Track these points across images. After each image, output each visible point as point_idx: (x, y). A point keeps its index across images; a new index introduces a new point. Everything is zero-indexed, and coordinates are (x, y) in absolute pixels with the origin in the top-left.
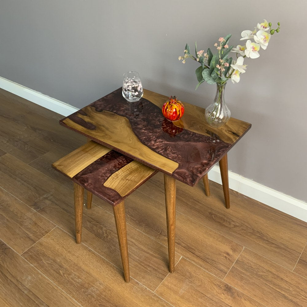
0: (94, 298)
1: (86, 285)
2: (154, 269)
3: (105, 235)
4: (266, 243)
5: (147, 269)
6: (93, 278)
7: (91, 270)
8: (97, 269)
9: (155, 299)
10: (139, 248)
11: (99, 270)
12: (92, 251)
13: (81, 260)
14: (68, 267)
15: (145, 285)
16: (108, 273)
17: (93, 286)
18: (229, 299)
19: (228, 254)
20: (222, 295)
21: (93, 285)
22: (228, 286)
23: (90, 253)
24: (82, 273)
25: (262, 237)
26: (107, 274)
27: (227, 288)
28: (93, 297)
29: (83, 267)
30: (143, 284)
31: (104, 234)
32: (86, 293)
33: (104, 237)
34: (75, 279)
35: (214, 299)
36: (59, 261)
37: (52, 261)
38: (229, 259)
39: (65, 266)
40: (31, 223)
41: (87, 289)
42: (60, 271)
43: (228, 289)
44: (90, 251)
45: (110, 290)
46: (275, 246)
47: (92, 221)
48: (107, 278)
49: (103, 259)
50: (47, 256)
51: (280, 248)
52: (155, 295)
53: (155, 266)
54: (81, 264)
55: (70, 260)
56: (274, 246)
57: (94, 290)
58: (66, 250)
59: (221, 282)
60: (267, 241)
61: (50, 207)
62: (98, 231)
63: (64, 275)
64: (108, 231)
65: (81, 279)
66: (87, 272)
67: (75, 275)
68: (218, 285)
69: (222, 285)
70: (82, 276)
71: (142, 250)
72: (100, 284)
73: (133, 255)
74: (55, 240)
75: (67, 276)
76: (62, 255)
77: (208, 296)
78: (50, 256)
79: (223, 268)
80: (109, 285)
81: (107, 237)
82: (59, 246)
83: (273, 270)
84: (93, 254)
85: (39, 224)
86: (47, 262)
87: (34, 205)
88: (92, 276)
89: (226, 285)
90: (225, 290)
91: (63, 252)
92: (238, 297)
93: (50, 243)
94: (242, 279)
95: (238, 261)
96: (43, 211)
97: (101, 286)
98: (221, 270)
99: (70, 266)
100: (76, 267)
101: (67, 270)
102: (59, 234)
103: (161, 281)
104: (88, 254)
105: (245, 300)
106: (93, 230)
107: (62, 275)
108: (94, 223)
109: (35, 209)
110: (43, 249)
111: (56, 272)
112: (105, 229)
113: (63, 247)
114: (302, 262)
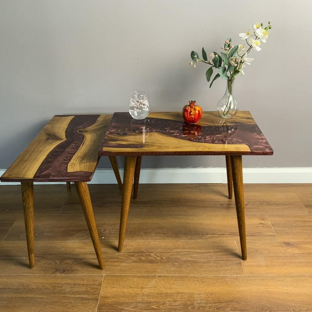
0: (207, 307)
1: (189, 303)
2: (226, 260)
3: (159, 258)
4: (276, 206)
5: (221, 263)
6: (187, 294)
7: (178, 290)
8: (182, 285)
9: (252, 278)
10: (198, 253)
11: (185, 286)
12: (163, 276)
13: (160, 287)
14: (155, 300)
15: (233, 274)
16: (195, 283)
17: (195, 300)
18: (296, 250)
19: (262, 224)
20: (288, 249)
21: (194, 299)
22: (285, 242)
23: (162, 278)
24: (173, 296)
25: (269, 204)
26: (196, 285)
27: (286, 244)
28: (205, 307)
29: (169, 291)
30: (231, 275)
31: (157, 258)
32: (196, 308)
33: (160, 260)
34: (173, 304)
35: (287, 255)
36: (141, 300)
37: (134, 304)
38: (266, 226)
39: (152, 300)
40: (72, 286)
41: (192, 304)
42: (152, 306)
43: (288, 244)
44: (159, 277)
45: (212, 294)
47: (134, 255)
48: (198, 287)
49: (178, 276)
50: (123, 303)
51: (287, 204)
52: (248, 276)
53: (225, 258)
54: (164, 291)
55: (150, 293)
56: (281, 205)
57: (199, 302)
58: (138, 288)
59: (279, 243)
60: (275, 204)
61: (77, 265)
62: (149, 259)
63: (160, 308)
64: (157, 254)
65: (177, 301)
66: (177, 293)
67: (169, 301)
68: (278, 245)
69: (281, 244)
70: (177, 299)
71: (202, 253)
72: (198, 295)
74: (115, 286)
75: (164, 307)
76: (138, 294)
77: (281, 255)
78: (128, 301)
79: (269, 234)
80: (206, 291)
81: (162, 259)
82: (127, 289)
83: (299, 219)
84: (166, 278)
85: (82, 283)
86: (130, 308)
87: (57, 271)
88: (185, 293)
89: (284, 243)
90: (287, 246)
91: (136, 291)
92: (299, 246)
93: (114, 291)
94: (288, 234)
95: (272, 225)
96: (72, 271)
97: (202, 296)
98: (270, 236)
99: (157, 297)
100: (163, 295)
101: (157, 302)
102: (115, 280)
103: (241, 265)
104: (161, 280)
105: (304, 244)
106: (143, 260)
107: (158, 308)
108: (138, 255)
109: (62, 274)
110: (113, 300)
111: (149, 309)
112: (153, 254)
113: (131, 287)
114: (307, 206)
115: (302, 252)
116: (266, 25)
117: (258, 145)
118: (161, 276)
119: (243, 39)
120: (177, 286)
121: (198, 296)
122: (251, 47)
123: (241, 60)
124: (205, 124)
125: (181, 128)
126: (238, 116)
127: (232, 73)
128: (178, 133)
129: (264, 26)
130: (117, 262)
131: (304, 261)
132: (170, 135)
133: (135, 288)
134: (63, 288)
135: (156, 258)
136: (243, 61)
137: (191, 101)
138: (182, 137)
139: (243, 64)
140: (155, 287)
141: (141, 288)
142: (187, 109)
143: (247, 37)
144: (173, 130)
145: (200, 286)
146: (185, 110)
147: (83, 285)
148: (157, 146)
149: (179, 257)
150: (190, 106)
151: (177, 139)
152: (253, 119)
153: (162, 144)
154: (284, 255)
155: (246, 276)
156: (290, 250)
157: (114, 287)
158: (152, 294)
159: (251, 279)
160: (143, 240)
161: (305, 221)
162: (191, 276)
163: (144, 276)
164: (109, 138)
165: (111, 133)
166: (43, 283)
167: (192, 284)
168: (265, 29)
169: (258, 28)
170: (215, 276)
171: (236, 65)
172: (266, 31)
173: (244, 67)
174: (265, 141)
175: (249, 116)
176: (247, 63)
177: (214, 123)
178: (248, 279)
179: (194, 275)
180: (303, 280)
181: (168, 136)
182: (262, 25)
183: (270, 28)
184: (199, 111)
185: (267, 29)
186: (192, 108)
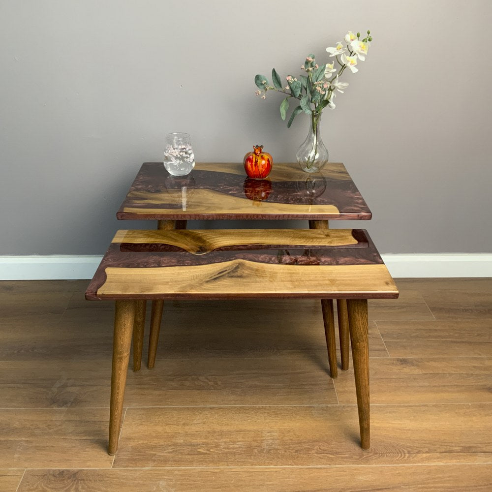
0: (281, 449)
1: (254, 444)
2: (312, 385)
3: (211, 383)
4: (388, 309)
5: (305, 388)
6: (253, 431)
7: (239, 426)
8: (245, 421)
10: (270, 375)
11: (249, 421)
13: (212, 423)
14: (204, 440)
15: (321, 404)
16: (265, 417)
17: (264, 440)
18: (415, 370)
20: (404, 369)
21: (262, 439)
22: (400, 359)
23: (215, 410)
24: (231, 435)
25: (378, 306)
26: (265, 419)
27: (401, 361)
28: (278, 450)
29: (225, 428)
30: (319, 404)
32: (265, 452)
33: (213, 386)
34: (231, 446)
35: (402, 376)
36: (182, 441)
37: (173, 447)
38: (373, 337)
39: (199, 441)
40: (77, 425)
41: (260, 446)
42: (199, 450)
43: (404, 362)
44: (211, 408)
45: (289, 432)
46: (397, 308)
47: (173, 379)
48: (269, 422)
49: (240, 407)
50: (155, 446)
51: (405, 307)
52: (344, 406)
53: (310, 381)
54: (218, 428)
55: (197, 431)
57: (269, 443)
58: (178, 426)
59: (390, 359)
61: (85, 394)
62: (197, 384)
63: (211, 452)
64: (209, 377)
65: (238, 442)
66: (238, 431)
67: (225, 442)
68: (390, 363)
69: (394, 362)
70: (237, 439)
71: (277, 374)
72: (269, 432)
73: (273, 384)
75: (217, 450)
76: (179, 433)
77: (394, 377)
78: (163, 444)
79: (378, 347)
80: (281, 427)
81: (217, 384)
82: (161, 426)
83: (421, 327)
84: (221, 410)
85: (93, 420)
86: (166, 453)
87: (54, 402)
88: (250, 431)
89: (398, 360)
90: (402, 364)
91: (175, 429)
92: (419, 364)
93: (142, 430)
94: (404, 347)
95: (382, 335)
96: (78, 402)
97: (273, 434)
98: (379, 350)
99: (206, 437)
100: (216, 434)
101: (207, 444)
102: (143, 414)
103: (334, 391)
104: (213, 413)
105: (428, 362)
106: (188, 386)
107: (208, 452)
108: (179, 378)
109: (61, 407)
110: (141, 442)
111: (195, 454)
112: (204, 377)
113: (167, 424)
114: (433, 309)
115: (424, 372)
116: (364, 35)
117: (351, 206)
118: (214, 407)
119: (333, 55)
120: (238, 421)
121: (269, 434)
122: (344, 67)
123: (330, 87)
124: (277, 180)
125: (242, 184)
126: (327, 170)
127: (317, 105)
128: (237, 190)
129: (362, 38)
130: (148, 389)
131: (426, 384)
132: (226, 192)
133: (175, 425)
134: (63, 427)
135: (207, 383)
136: (332, 88)
137: (256, 146)
138: (242, 195)
139: (333, 93)
140: (204, 424)
141: (184, 424)
142: (251, 157)
143: (337, 53)
144: (230, 186)
145: (272, 421)
146: (248, 159)
147: (95, 422)
148: (205, 207)
149: (242, 381)
150: (255, 153)
151: (235, 198)
152: (347, 173)
153: (213, 203)
154: (398, 377)
155: (341, 406)
156: (407, 370)
157: (142, 424)
158: (199, 433)
159: (348, 410)
160: (188, 358)
161: (430, 330)
162: (259, 407)
163: (188, 408)
164: (134, 196)
165: (137, 190)
166: (32, 421)
167: (260, 418)
168: (363, 41)
169: (353, 40)
170: (295, 407)
171: (323, 93)
172: (364, 44)
173: (334, 96)
174: (361, 201)
175: (343, 170)
176: (338, 90)
177: (290, 178)
178: (344, 409)
179: (264, 406)
180: (424, 411)
181: (222, 195)
182: (358, 36)
183: (369, 40)
184: (268, 160)
185: (366, 42)
186: (258, 156)
